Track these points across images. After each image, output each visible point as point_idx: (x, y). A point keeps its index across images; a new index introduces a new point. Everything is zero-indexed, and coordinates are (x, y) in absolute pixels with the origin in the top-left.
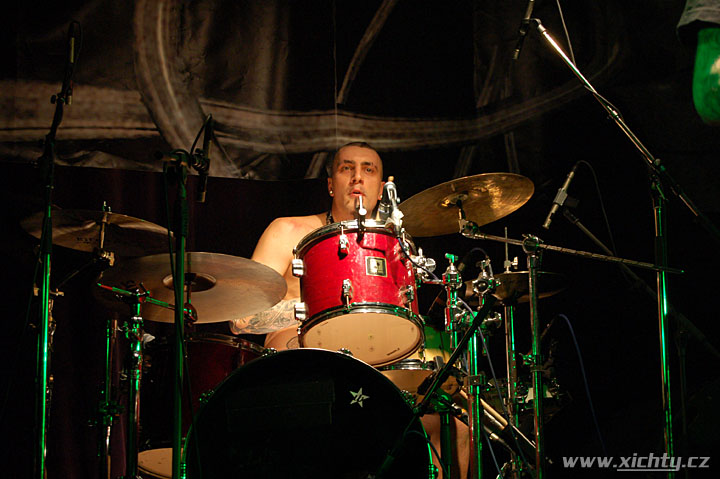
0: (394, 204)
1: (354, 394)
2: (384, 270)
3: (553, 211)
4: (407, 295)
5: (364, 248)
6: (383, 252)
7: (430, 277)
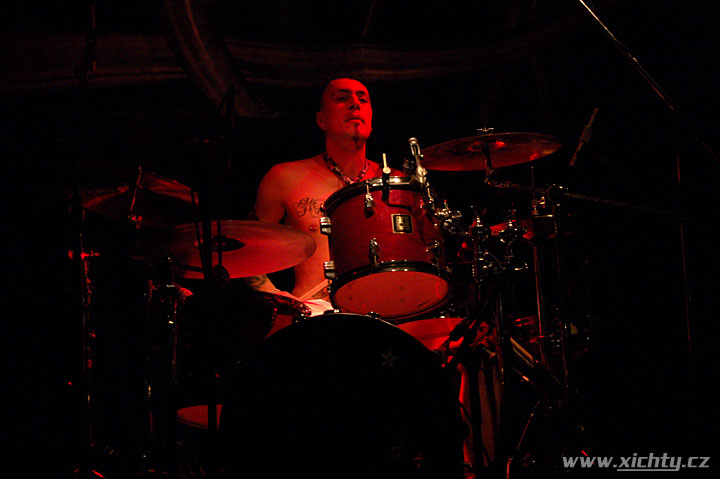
0: (418, 161)
1: (384, 356)
2: (410, 227)
3: (579, 149)
4: (434, 250)
5: (390, 205)
6: (409, 208)
7: (457, 230)
